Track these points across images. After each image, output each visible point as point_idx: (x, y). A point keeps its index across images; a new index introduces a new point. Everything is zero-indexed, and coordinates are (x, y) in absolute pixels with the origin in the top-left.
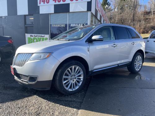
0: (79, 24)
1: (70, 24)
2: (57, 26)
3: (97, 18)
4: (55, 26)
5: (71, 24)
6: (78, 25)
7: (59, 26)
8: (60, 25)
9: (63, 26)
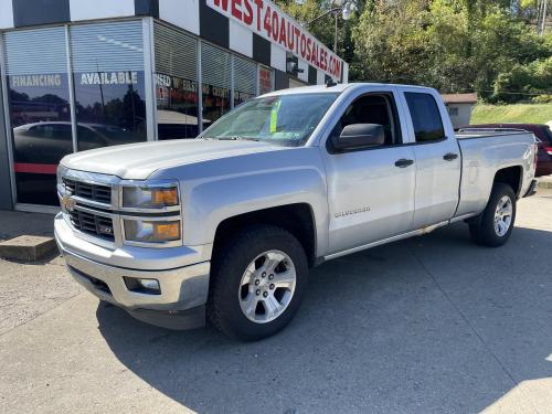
0: (114, 75)
1: (80, 74)
2: (29, 83)
3: (227, 47)
4: (23, 82)
5: (84, 76)
6: (109, 79)
7: (36, 82)
8: (43, 80)
9: (51, 81)
